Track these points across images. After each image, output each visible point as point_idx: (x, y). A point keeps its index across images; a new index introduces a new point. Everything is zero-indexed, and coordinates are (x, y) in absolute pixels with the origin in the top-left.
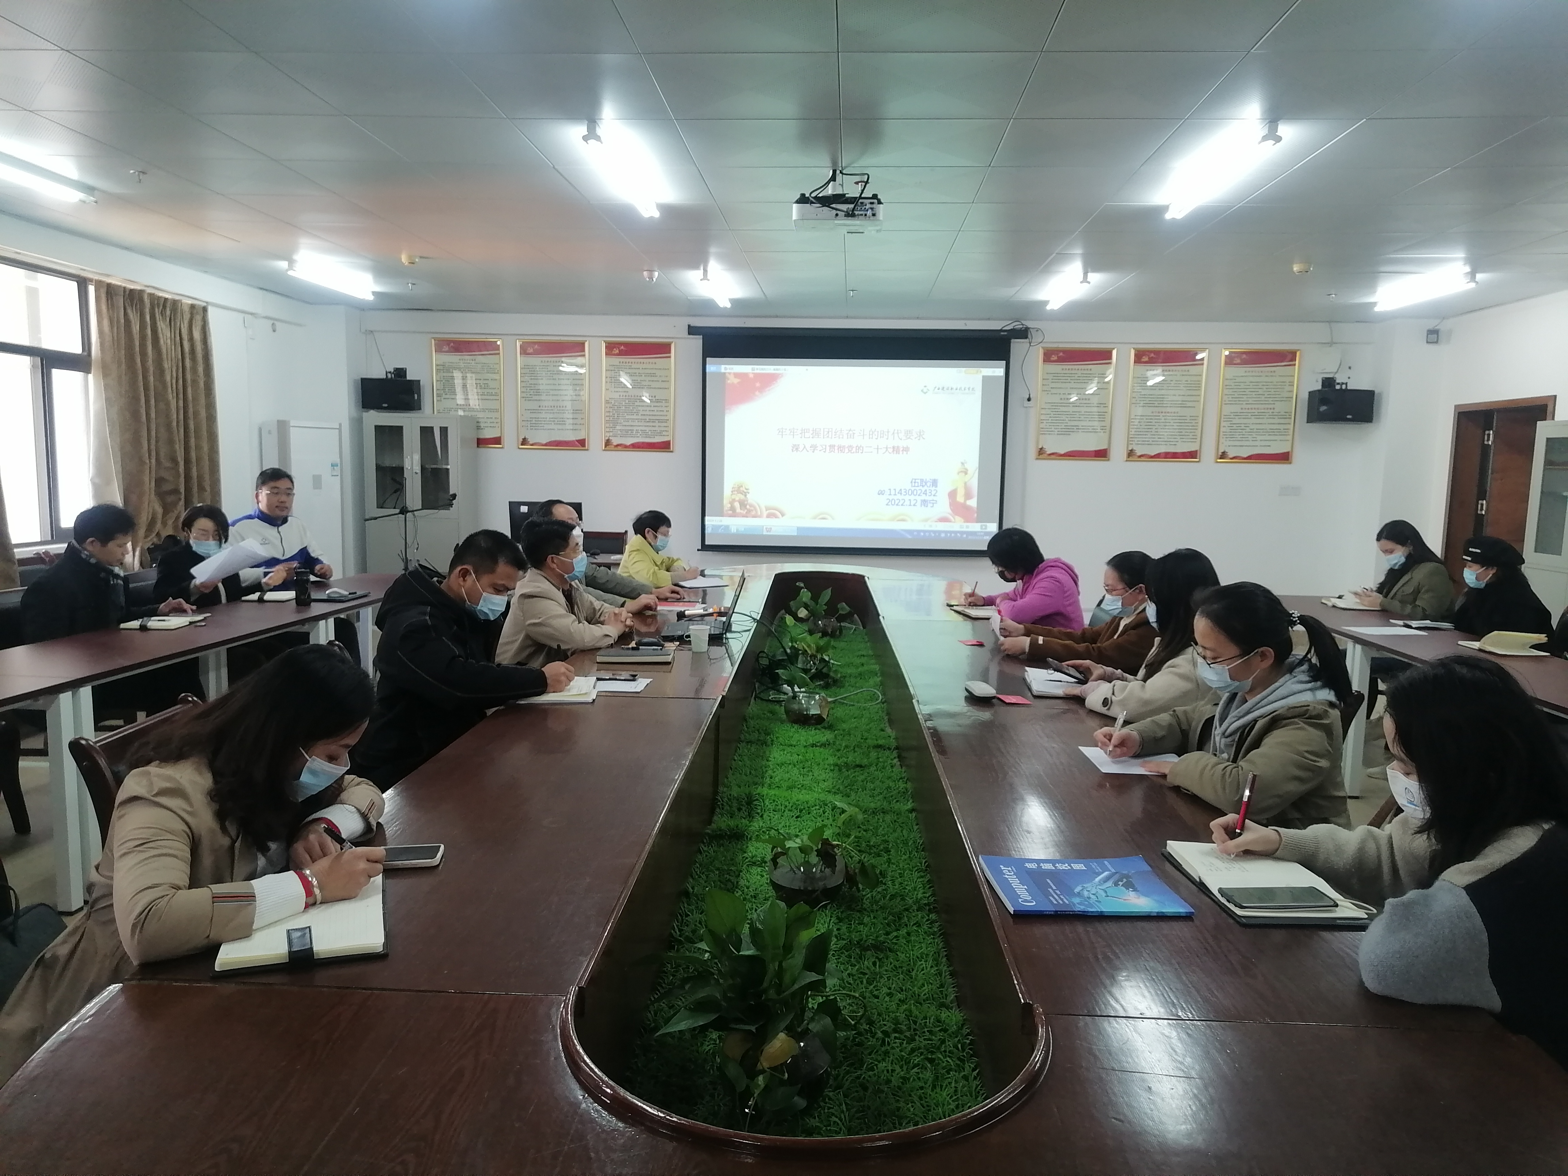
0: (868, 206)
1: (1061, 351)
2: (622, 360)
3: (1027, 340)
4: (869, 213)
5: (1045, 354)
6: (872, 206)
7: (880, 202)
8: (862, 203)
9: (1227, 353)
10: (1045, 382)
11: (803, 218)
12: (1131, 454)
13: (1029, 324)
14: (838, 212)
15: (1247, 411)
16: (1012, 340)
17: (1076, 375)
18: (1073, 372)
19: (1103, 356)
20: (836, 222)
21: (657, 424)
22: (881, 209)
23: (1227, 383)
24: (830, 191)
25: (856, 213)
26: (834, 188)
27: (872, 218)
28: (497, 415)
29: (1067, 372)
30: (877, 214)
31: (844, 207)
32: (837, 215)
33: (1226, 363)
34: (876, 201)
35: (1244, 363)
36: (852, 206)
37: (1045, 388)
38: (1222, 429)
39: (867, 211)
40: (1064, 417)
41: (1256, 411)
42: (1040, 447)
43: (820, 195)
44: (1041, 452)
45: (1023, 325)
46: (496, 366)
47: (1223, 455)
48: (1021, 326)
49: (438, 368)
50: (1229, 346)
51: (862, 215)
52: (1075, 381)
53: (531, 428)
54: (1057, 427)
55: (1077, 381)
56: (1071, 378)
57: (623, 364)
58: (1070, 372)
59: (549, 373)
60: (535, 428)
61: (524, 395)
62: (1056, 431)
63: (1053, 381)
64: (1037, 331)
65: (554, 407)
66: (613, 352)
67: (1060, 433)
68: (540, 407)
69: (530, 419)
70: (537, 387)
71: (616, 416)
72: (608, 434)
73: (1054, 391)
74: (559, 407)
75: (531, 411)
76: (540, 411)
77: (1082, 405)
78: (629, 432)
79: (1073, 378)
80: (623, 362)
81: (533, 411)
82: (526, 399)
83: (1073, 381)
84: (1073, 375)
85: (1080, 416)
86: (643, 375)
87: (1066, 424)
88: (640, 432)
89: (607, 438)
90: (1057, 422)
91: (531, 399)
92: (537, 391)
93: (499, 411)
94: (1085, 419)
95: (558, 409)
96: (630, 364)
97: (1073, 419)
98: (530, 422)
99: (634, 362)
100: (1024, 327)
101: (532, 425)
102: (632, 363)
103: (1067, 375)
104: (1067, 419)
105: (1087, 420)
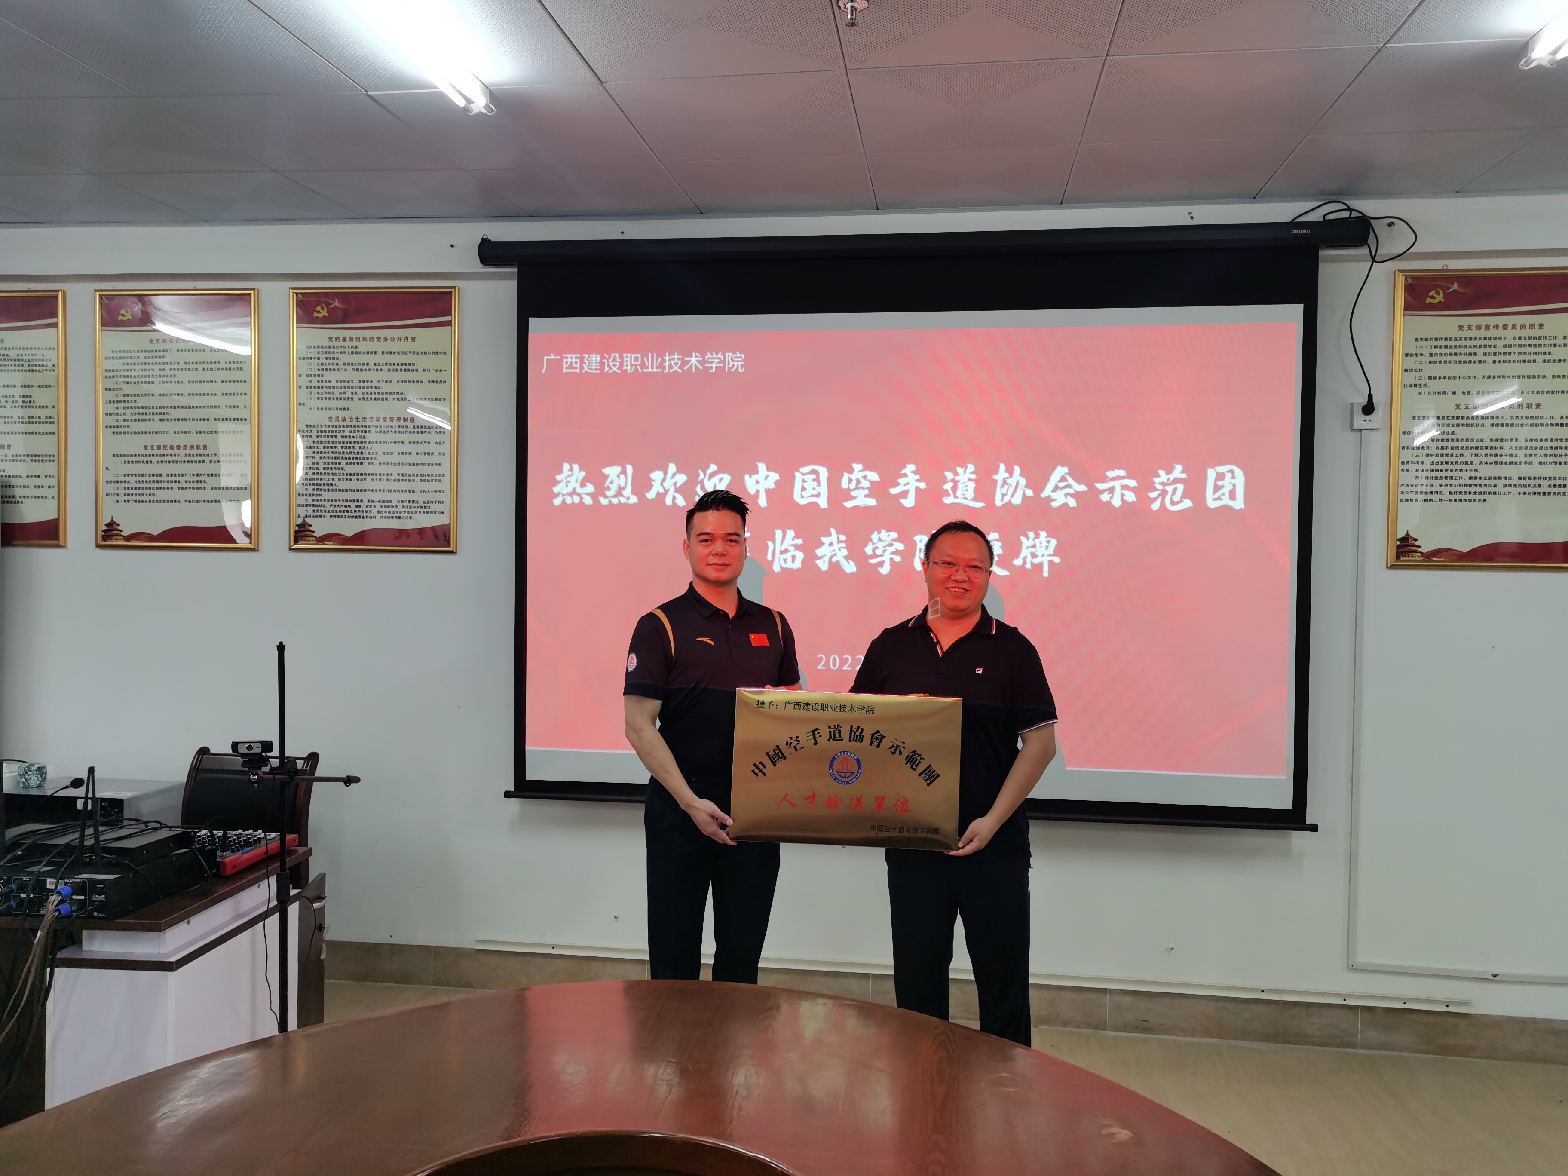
1: (1452, 280)
2: (335, 333)
3: (1364, 251)
5: (1409, 288)
10: (1411, 362)
13: (1369, 207)
16: (1324, 253)
17: (1500, 343)
18: (1492, 333)
21: (417, 485)
28: (51, 468)
29: (1474, 333)
37: (1411, 378)
40: (1468, 455)
42: (1401, 534)
44: (1404, 547)
45: (1349, 209)
48: (1346, 215)
52: (1497, 358)
53: (127, 498)
54: (1449, 482)
55: (1502, 358)
56: (1483, 350)
57: (341, 343)
58: (1483, 333)
59: (167, 367)
60: (137, 498)
61: (111, 421)
62: (1446, 491)
63: (1433, 359)
64: (1391, 224)
65: (178, 447)
66: (316, 315)
67: (1458, 497)
68: (146, 447)
69: (127, 479)
70: (142, 401)
71: (321, 466)
72: (302, 511)
73: (1434, 385)
74: (191, 447)
75: (127, 459)
76: (145, 459)
77: (1519, 421)
78: (353, 505)
79: (1493, 350)
80: (337, 339)
81: (131, 459)
82: (115, 430)
83: (1490, 359)
84: (1493, 342)
85: (1514, 452)
86: (385, 368)
87: (1473, 474)
88: (378, 505)
89: (300, 521)
90: (1449, 467)
91: (126, 430)
92: (141, 411)
93: (55, 459)
94: (1529, 459)
95: (188, 451)
96: (354, 343)
97: (1493, 459)
98: (127, 485)
99: (365, 339)
100: (1354, 214)
101: (130, 492)
102: (358, 339)
103: (1473, 343)
104: (1476, 460)
105: (1536, 460)
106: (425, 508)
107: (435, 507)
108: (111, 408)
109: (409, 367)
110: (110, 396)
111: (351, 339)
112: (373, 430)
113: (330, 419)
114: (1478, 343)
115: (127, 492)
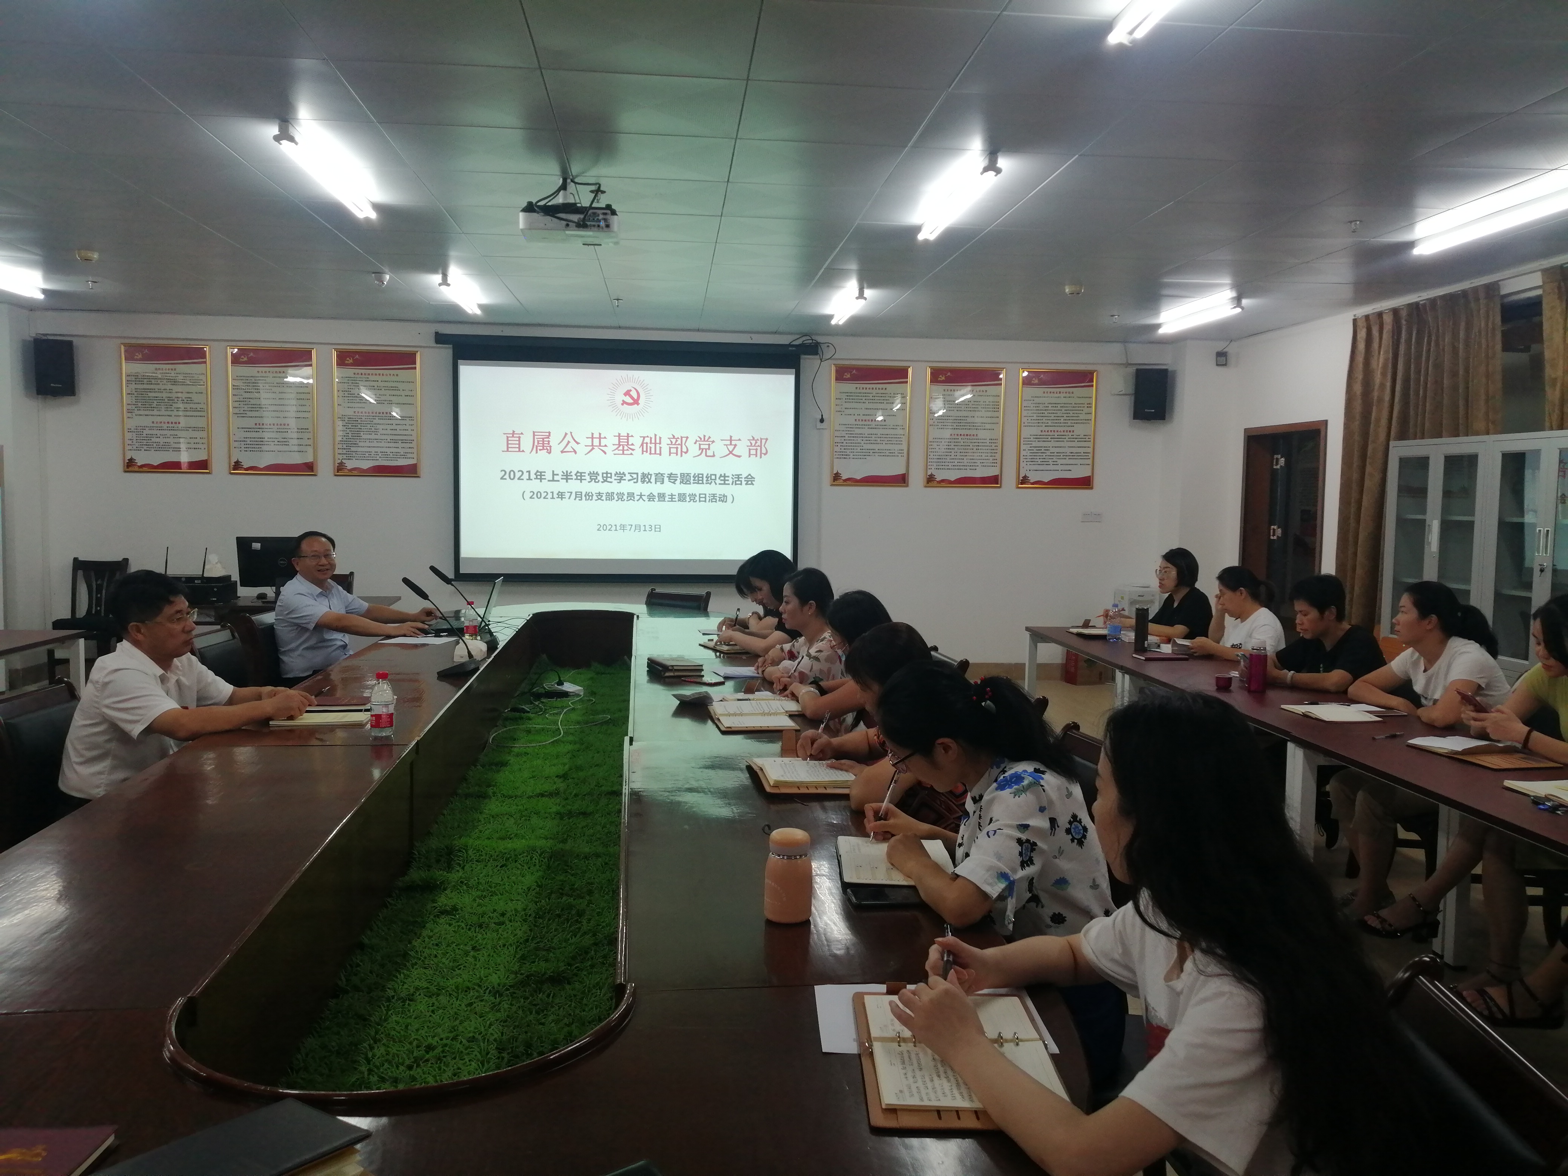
0: (601, 217)
1: (853, 369)
2: (356, 371)
3: (818, 357)
4: (602, 224)
5: (837, 371)
6: (605, 217)
7: (614, 213)
8: (594, 213)
9: (1026, 374)
10: (838, 402)
11: (530, 227)
12: (930, 480)
13: (820, 339)
14: (569, 223)
15: (1047, 434)
16: (803, 357)
17: (871, 395)
18: (868, 391)
19: (898, 374)
20: (567, 232)
21: (400, 445)
22: (615, 220)
23: (1025, 404)
24: (560, 200)
25: (589, 223)
26: (565, 197)
27: (605, 229)
28: (204, 434)
29: (861, 391)
30: (611, 226)
31: (575, 217)
32: (567, 225)
33: (1024, 383)
34: (609, 212)
35: (1042, 383)
36: (582, 216)
38: (1023, 453)
39: (600, 222)
40: (859, 440)
41: (1056, 434)
42: (835, 472)
43: (550, 204)
44: (836, 477)
45: (813, 340)
46: (201, 377)
47: (1024, 480)
48: (811, 341)
49: (129, 378)
50: (1026, 366)
51: (594, 226)
52: (870, 401)
53: (246, 449)
54: (853, 451)
55: (872, 401)
56: (865, 398)
57: (360, 376)
58: (864, 391)
59: (267, 385)
60: (251, 449)
61: (237, 411)
62: (852, 454)
63: (846, 401)
64: (828, 346)
65: (274, 425)
66: (346, 362)
67: (856, 457)
68: (256, 424)
69: (245, 439)
70: (253, 402)
71: (350, 435)
72: (340, 457)
73: (848, 412)
74: (281, 425)
75: (245, 430)
76: (256, 430)
77: (878, 427)
78: (367, 454)
79: (868, 398)
80: (358, 374)
81: (248, 430)
82: (239, 415)
83: (867, 401)
84: (868, 395)
85: (876, 439)
86: (383, 389)
87: (862, 448)
88: (380, 454)
89: (339, 461)
90: (853, 445)
91: (245, 415)
92: (253, 406)
93: (206, 430)
94: (881, 442)
95: (279, 427)
96: (367, 376)
97: (869, 442)
98: (245, 443)
99: (372, 374)
100: (814, 341)
101: (248, 446)
102: (369, 374)
103: (861, 395)
104: (862, 442)
105: (884, 442)
106: (404, 456)
107: (409, 455)
108: (237, 404)
109: (396, 389)
110: (236, 398)
111: (365, 374)
112: (377, 418)
113: (355, 412)
114: (863, 395)
115: (246, 446)
